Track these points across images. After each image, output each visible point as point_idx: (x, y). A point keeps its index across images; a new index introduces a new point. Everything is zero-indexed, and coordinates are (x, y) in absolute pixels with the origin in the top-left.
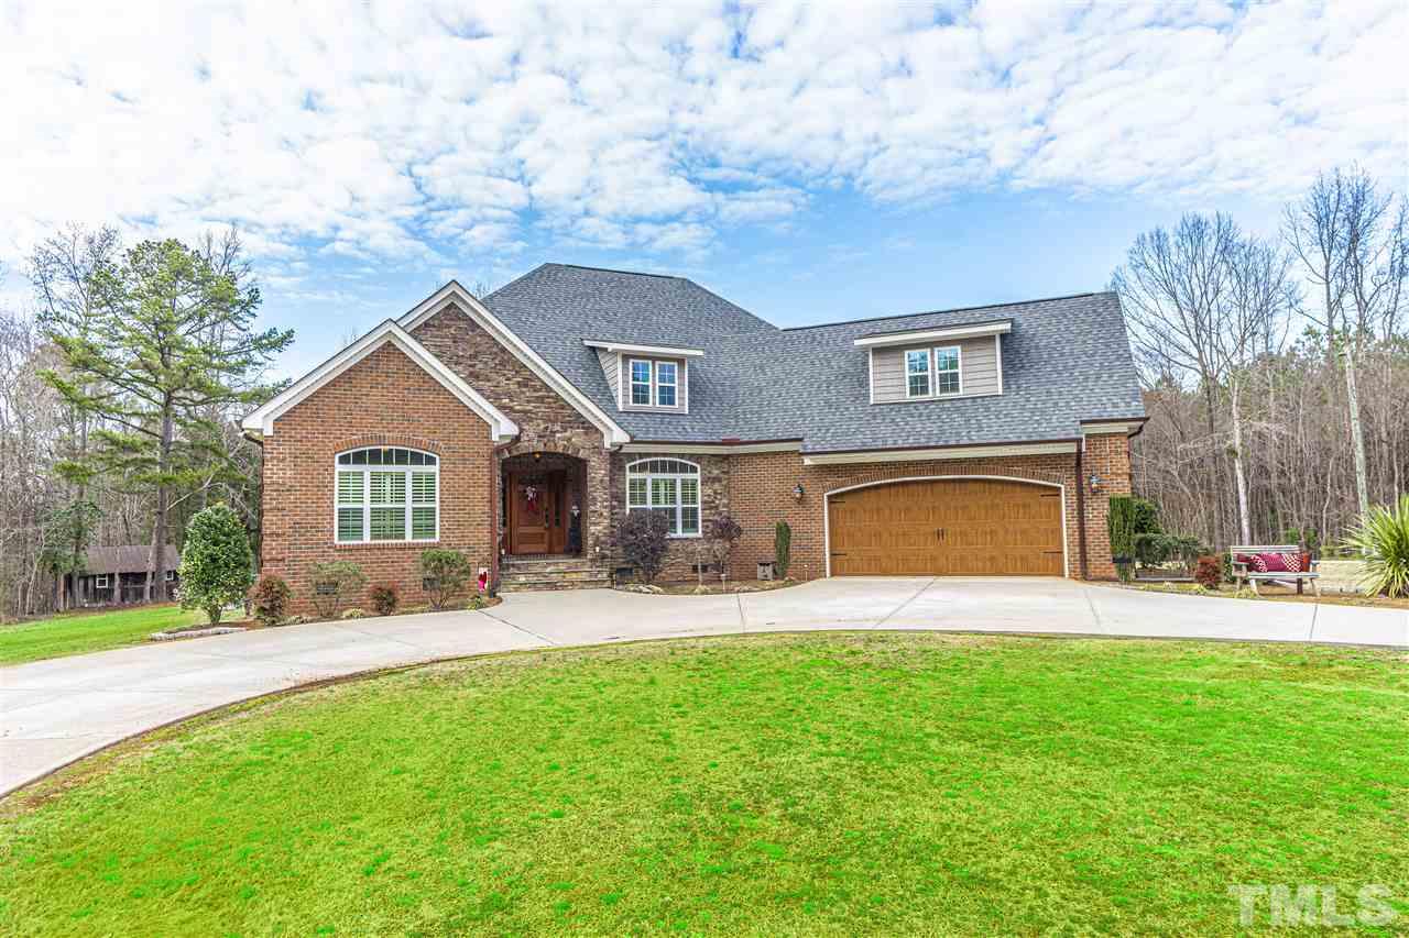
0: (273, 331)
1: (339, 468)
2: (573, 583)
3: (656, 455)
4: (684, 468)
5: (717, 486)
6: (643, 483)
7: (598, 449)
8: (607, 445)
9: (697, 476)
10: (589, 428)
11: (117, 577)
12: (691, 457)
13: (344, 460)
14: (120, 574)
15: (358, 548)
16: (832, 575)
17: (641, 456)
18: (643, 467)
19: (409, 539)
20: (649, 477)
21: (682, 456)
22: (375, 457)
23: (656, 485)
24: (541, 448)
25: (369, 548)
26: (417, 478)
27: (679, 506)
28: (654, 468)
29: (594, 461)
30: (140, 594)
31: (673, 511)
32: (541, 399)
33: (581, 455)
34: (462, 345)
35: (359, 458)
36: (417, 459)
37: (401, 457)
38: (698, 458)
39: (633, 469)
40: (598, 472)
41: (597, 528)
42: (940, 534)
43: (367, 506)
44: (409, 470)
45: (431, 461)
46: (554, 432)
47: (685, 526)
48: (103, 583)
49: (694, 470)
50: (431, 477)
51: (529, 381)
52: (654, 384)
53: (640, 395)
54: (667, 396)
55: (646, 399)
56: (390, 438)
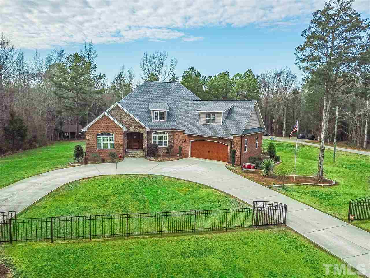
0: (100, 74)
1: (97, 136)
2: (138, 157)
3: (157, 131)
4: (164, 133)
5: (171, 137)
6: (156, 137)
8: (146, 131)
9: (167, 135)
10: (143, 128)
11: (69, 133)
13: (98, 135)
14: (71, 133)
15: (100, 150)
16: (191, 156)
19: (109, 148)
20: (157, 135)
21: (164, 131)
22: (103, 135)
23: (158, 137)
24: (133, 131)
25: (102, 150)
27: (163, 141)
29: (144, 134)
30: (74, 137)
31: (161, 142)
32: (134, 122)
33: (142, 132)
34: (118, 113)
35: (101, 135)
36: (110, 135)
37: (108, 135)
38: (167, 131)
39: (154, 134)
40: (145, 136)
41: (145, 146)
42: (209, 151)
43: (102, 143)
44: (109, 137)
45: (113, 135)
46: (136, 129)
47: (164, 144)
48: (67, 134)
49: (166, 134)
51: (131, 119)
52: (159, 116)
53: (156, 118)
54: (162, 119)
55: (158, 120)
56: (106, 131)
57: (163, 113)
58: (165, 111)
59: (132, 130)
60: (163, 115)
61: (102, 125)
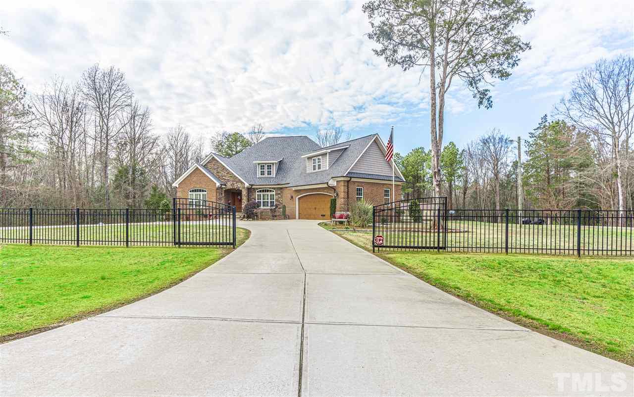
1: (190, 193)
3: (262, 188)
4: (271, 191)
5: (279, 196)
6: (260, 195)
7: (244, 187)
8: (246, 187)
9: (274, 193)
10: (242, 183)
12: (273, 188)
13: (190, 191)
16: (299, 219)
17: (260, 188)
18: (260, 191)
19: (202, 207)
20: (262, 193)
21: (270, 188)
22: (195, 191)
23: (264, 195)
24: (231, 188)
26: (203, 195)
27: (269, 201)
28: (263, 191)
29: (243, 190)
31: (268, 202)
32: (231, 177)
33: (240, 189)
35: (193, 191)
36: (203, 191)
37: (200, 190)
38: (274, 188)
39: (258, 192)
40: (244, 193)
41: (243, 206)
42: (315, 209)
43: (194, 201)
44: (202, 193)
45: (205, 191)
46: (234, 184)
47: (271, 205)
50: (205, 194)
51: (229, 173)
52: (266, 170)
53: (263, 173)
54: (269, 173)
55: (264, 174)
56: (198, 187)
57: (270, 166)
58: (273, 164)
59: (229, 186)
60: (270, 169)
61: (193, 180)
